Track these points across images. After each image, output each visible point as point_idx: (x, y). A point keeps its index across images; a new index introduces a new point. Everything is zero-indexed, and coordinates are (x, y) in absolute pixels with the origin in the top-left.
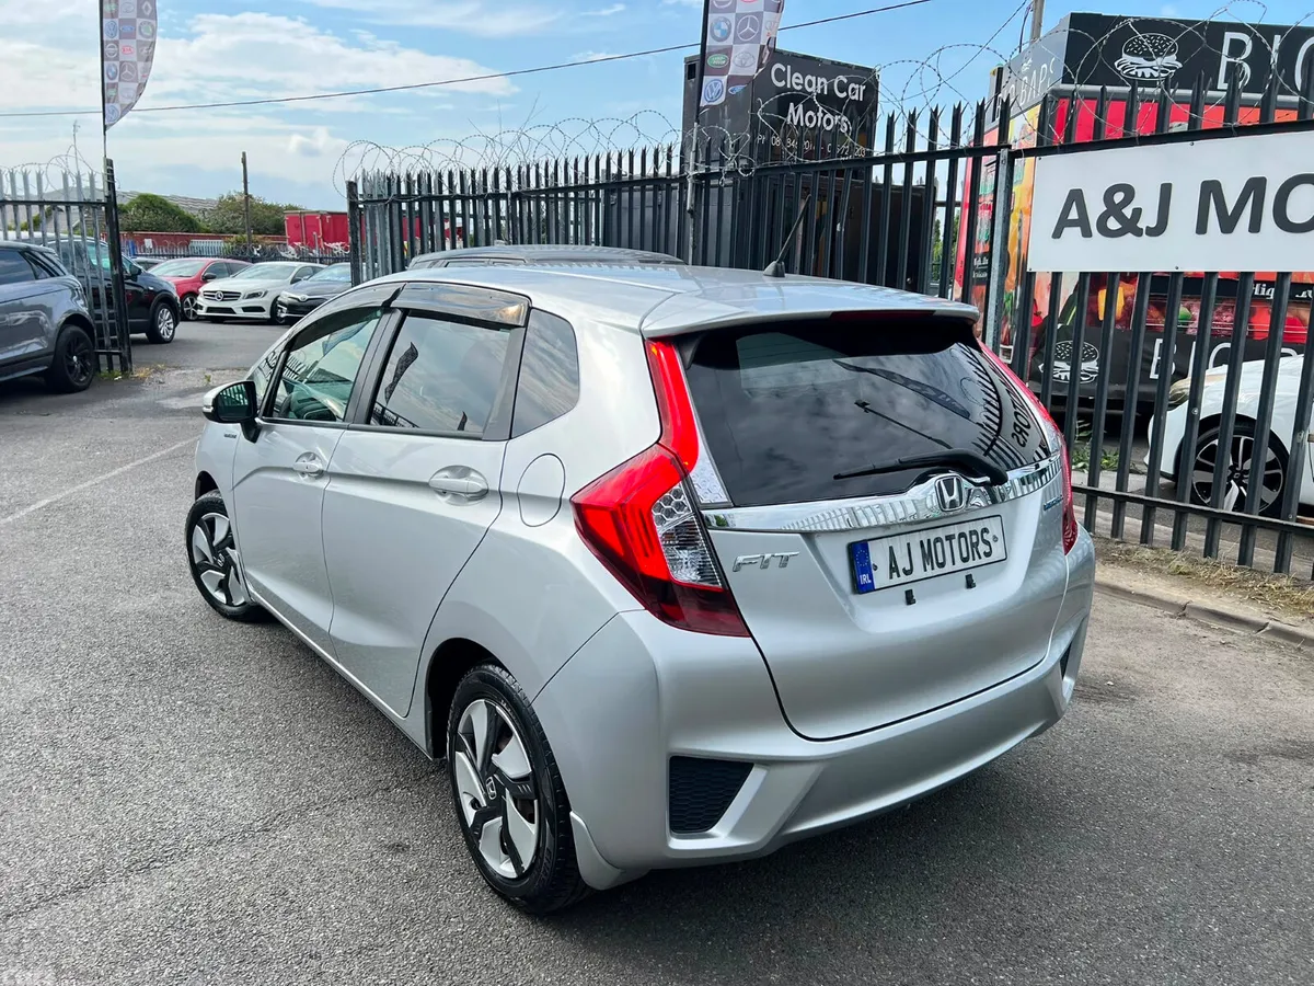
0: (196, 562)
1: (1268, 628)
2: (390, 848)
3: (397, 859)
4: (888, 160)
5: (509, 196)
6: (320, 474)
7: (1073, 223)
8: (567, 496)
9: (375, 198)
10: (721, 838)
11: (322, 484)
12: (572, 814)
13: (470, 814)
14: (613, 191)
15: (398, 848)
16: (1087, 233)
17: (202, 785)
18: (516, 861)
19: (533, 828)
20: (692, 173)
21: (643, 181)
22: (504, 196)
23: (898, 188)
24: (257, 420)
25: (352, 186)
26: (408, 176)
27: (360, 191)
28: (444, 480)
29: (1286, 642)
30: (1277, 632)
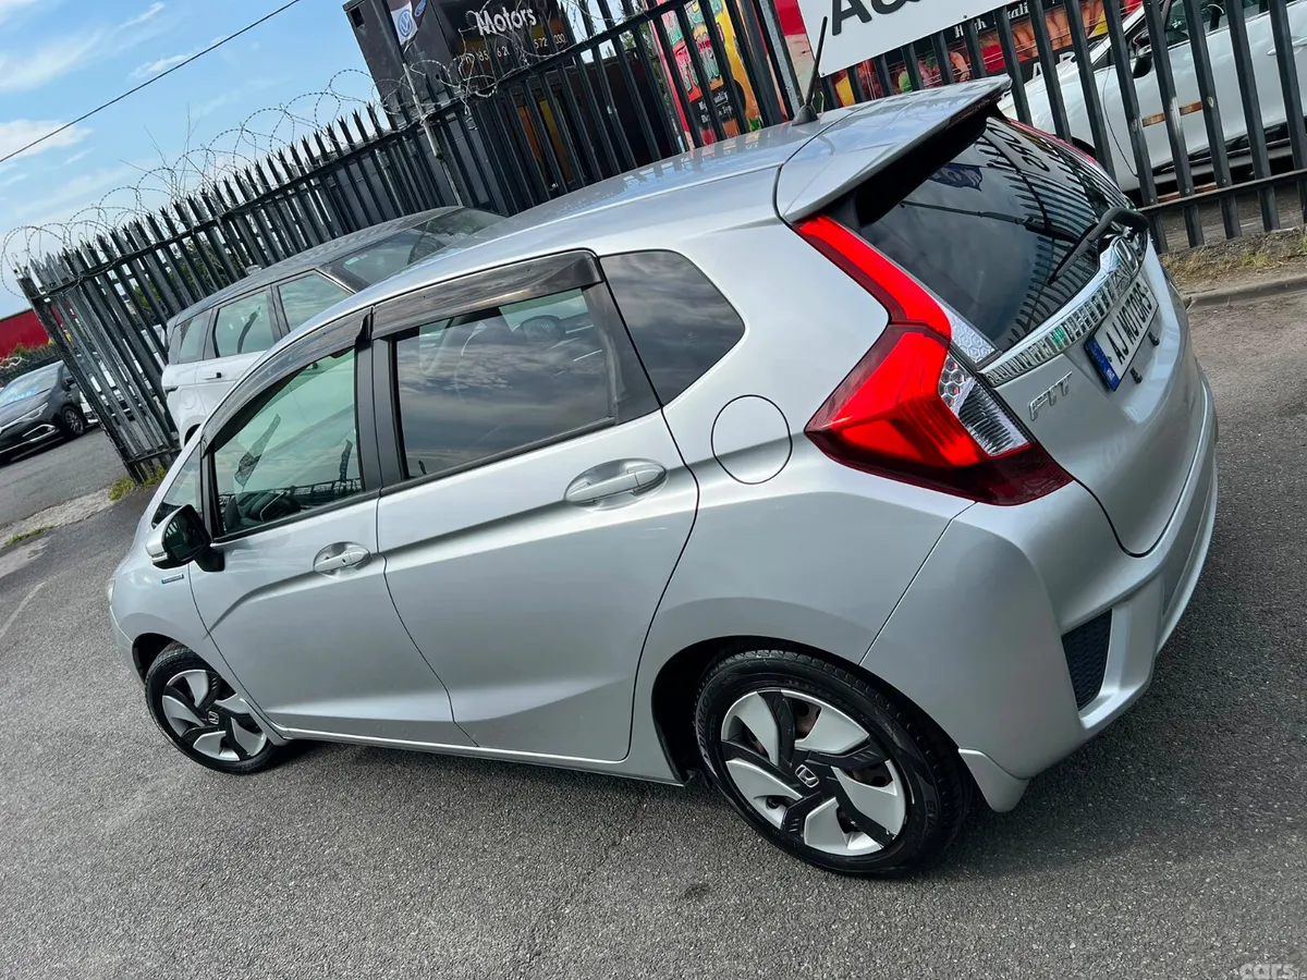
0: (180, 734)
1: (1193, 302)
2: (688, 895)
3: (709, 901)
4: (593, 43)
5: (219, 221)
6: (368, 560)
7: (848, 14)
8: (798, 428)
9: (60, 284)
10: (1113, 696)
11: (376, 569)
12: (960, 751)
13: (777, 817)
14: (327, 176)
15: (697, 892)
16: (866, 18)
17: (414, 949)
18: (875, 831)
19: (894, 790)
20: (423, 117)
21: (369, 147)
22: (214, 223)
23: (591, 65)
24: (212, 545)
25: (26, 283)
26: (101, 240)
27: (38, 284)
28: (582, 490)
29: (1214, 307)
30: (1202, 301)
